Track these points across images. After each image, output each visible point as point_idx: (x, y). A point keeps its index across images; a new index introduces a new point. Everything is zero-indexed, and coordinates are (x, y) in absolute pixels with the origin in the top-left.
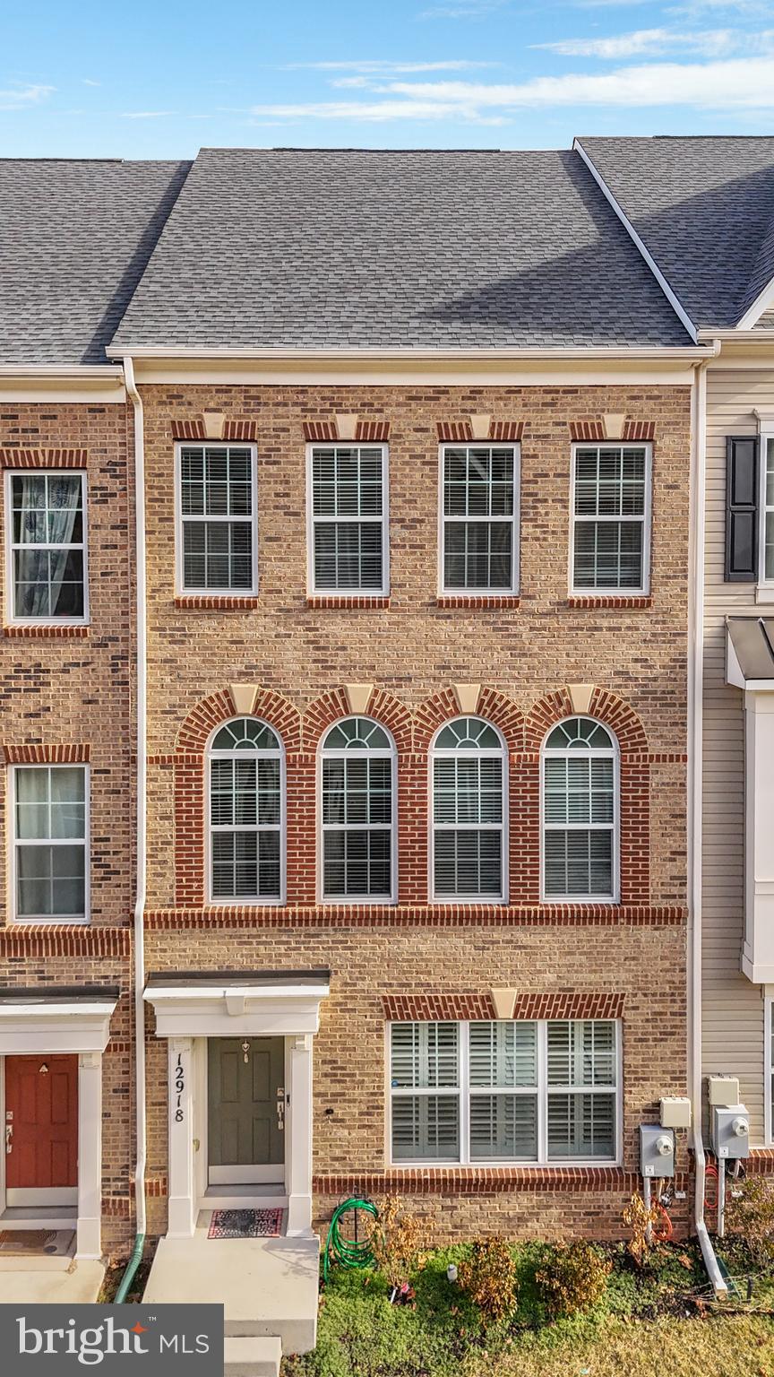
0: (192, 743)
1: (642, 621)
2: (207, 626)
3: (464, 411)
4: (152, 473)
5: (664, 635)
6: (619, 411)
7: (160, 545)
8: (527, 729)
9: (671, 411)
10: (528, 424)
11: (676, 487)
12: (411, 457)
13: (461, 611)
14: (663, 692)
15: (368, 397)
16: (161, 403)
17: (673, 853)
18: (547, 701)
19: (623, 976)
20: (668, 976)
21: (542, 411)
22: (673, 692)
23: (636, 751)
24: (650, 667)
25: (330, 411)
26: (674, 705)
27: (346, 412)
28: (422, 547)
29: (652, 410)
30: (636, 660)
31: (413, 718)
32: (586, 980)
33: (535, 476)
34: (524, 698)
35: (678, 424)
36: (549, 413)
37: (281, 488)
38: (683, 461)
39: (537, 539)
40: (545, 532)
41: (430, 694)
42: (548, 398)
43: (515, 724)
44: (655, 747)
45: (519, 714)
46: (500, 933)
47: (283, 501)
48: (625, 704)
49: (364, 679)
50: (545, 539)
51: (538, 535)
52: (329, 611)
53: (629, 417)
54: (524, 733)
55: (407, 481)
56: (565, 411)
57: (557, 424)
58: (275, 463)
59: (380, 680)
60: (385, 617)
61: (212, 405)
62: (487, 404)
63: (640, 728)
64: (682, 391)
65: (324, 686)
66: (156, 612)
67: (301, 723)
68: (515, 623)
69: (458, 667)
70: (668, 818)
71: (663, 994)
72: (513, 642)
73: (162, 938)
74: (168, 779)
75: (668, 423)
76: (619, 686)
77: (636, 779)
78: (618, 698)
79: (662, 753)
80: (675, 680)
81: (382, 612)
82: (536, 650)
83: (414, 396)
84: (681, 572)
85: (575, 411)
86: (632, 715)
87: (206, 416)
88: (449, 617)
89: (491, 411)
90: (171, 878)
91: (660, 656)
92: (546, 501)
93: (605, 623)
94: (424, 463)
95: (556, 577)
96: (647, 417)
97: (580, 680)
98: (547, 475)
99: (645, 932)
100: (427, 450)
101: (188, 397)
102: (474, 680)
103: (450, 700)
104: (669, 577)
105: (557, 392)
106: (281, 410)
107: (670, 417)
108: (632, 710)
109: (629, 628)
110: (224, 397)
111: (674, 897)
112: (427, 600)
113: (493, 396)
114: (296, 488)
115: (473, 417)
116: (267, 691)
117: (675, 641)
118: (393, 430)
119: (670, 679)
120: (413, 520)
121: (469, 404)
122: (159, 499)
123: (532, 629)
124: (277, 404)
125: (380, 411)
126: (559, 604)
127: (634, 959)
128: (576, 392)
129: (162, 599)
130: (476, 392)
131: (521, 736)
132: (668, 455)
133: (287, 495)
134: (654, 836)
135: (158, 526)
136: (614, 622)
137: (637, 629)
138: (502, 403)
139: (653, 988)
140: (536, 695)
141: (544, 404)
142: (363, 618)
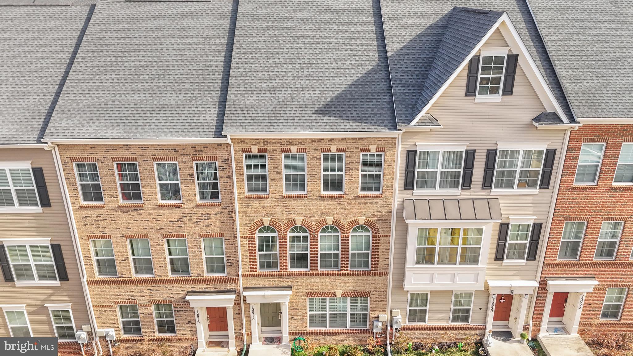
0: (252, 233)
1: (379, 201)
2: (255, 203)
3: (329, 145)
4: (237, 163)
5: (385, 205)
6: (375, 144)
7: (241, 182)
8: (346, 229)
9: (390, 144)
10: (348, 148)
11: (391, 165)
12: (313, 157)
13: (328, 198)
14: (385, 219)
15: (300, 141)
16: (239, 143)
17: (385, 259)
18: (352, 221)
19: (370, 287)
20: (383, 287)
21: (352, 144)
22: (387, 219)
23: (376, 234)
24: (381, 213)
25: (289, 145)
26: (388, 222)
27: (294, 145)
28: (317, 182)
29: (385, 144)
30: (377, 211)
31: (314, 226)
32: (360, 289)
33: (350, 162)
34: (345, 221)
35: (392, 148)
36: (354, 145)
37: (275, 166)
38: (393, 158)
39: (350, 179)
40: (352, 178)
41: (319, 220)
42: (354, 141)
43: (343, 227)
44: (382, 233)
45: (344, 225)
46: (338, 278)
47: (275, 170)
48: (374, 222)
49: (300, 216)
50: (352, 179)
51: (350, 178)
52: (290, 199)
53: (378, 146)
54: (345, 230)
55: (312, 164)
56: (359, 144)
57: (356, 148)
58: (273, 159)
59: (304, 216)
60: (306, 200)
61: (254, 143)
62: (336, 143)
63: (378, 228)
64: (394, 139)
65: (289, 218)
66: (240, 200)
67: (282, 227)
68: (343, 202)
69: (327, 213)
70: (385, 250)
71: (381, 292)
72: (342, 206)
73: (246, 279)
74: (246, 242)
75: (389, 148)
76: (372, 218)
77: (376, 241)
78: (372, 221)
79: (383, 234)
80: (388, 216)
81: (305, 199)
82: (349, 209)
83: (314, 141)
84: (392, 188)
85: (362, 144)
86: (376, 225)
87: (252, 146)
88: (324, 200)
89: (337, 144)
90: (248, 265)
91: (384, 210)
92: (352, 169)
93: (369, 201)
94: (317, 159)
95: (355, 189)
96: (383, 146)
97: (361, 216)
98: (353, 162)
99: (377, 277)
100: (318, 155)
101: (246, 141)
102: (332, 216)
103: (324, 221)
104: (388, 189)
105: (356, 139)
106: (274, 145)
107: (390, 146)
108: (376, 224)
109: (375, 203)
110: (257, 141)
111: (385, 269)
112: (318, 196)
113: (337, 140)
114: (279, 166)
115: (331, 146)
116: (273, 219)
117: (388, 206)
118: (308, 150)
119: (387, 216)
120: (314, 174)
121: (330, 143)
122: (239, 169)
123: (348, 203)
124: (273, 143)
125: (304, 145)
126: (356, 196)
127: (373, 283)
128: (362, 139)
129: (242, 196)
130: (332, 139)
131: (344, 230)
132: (389, 157)
133: (277, 168)
134: (380, 255)
135: (239, 177)
136: (371, 201)
137: (378, 203)
138: (340, 142)
139: (378, 290)
140: (349, 220)
141: (352, 143)
142: (300, 201)
